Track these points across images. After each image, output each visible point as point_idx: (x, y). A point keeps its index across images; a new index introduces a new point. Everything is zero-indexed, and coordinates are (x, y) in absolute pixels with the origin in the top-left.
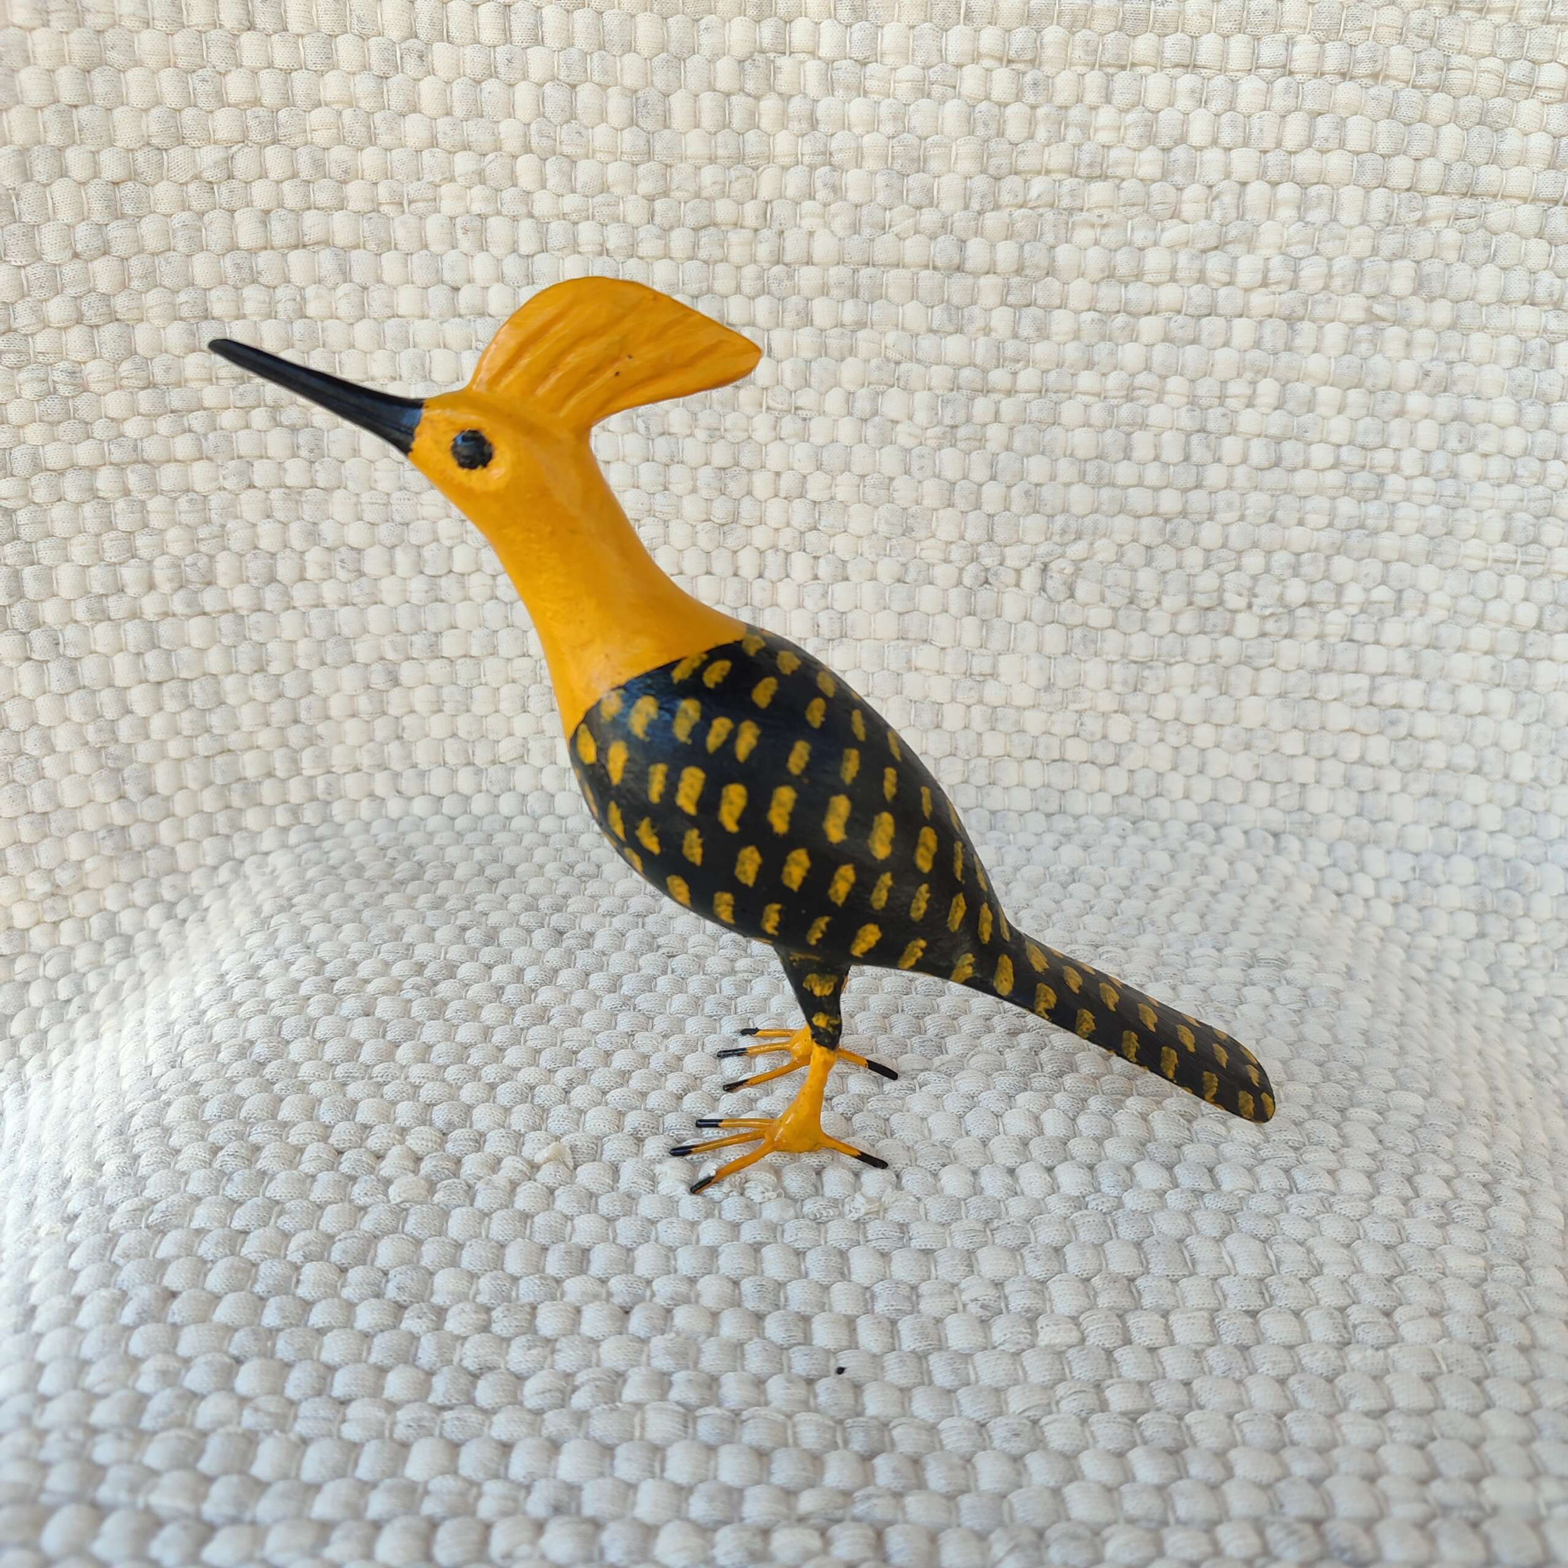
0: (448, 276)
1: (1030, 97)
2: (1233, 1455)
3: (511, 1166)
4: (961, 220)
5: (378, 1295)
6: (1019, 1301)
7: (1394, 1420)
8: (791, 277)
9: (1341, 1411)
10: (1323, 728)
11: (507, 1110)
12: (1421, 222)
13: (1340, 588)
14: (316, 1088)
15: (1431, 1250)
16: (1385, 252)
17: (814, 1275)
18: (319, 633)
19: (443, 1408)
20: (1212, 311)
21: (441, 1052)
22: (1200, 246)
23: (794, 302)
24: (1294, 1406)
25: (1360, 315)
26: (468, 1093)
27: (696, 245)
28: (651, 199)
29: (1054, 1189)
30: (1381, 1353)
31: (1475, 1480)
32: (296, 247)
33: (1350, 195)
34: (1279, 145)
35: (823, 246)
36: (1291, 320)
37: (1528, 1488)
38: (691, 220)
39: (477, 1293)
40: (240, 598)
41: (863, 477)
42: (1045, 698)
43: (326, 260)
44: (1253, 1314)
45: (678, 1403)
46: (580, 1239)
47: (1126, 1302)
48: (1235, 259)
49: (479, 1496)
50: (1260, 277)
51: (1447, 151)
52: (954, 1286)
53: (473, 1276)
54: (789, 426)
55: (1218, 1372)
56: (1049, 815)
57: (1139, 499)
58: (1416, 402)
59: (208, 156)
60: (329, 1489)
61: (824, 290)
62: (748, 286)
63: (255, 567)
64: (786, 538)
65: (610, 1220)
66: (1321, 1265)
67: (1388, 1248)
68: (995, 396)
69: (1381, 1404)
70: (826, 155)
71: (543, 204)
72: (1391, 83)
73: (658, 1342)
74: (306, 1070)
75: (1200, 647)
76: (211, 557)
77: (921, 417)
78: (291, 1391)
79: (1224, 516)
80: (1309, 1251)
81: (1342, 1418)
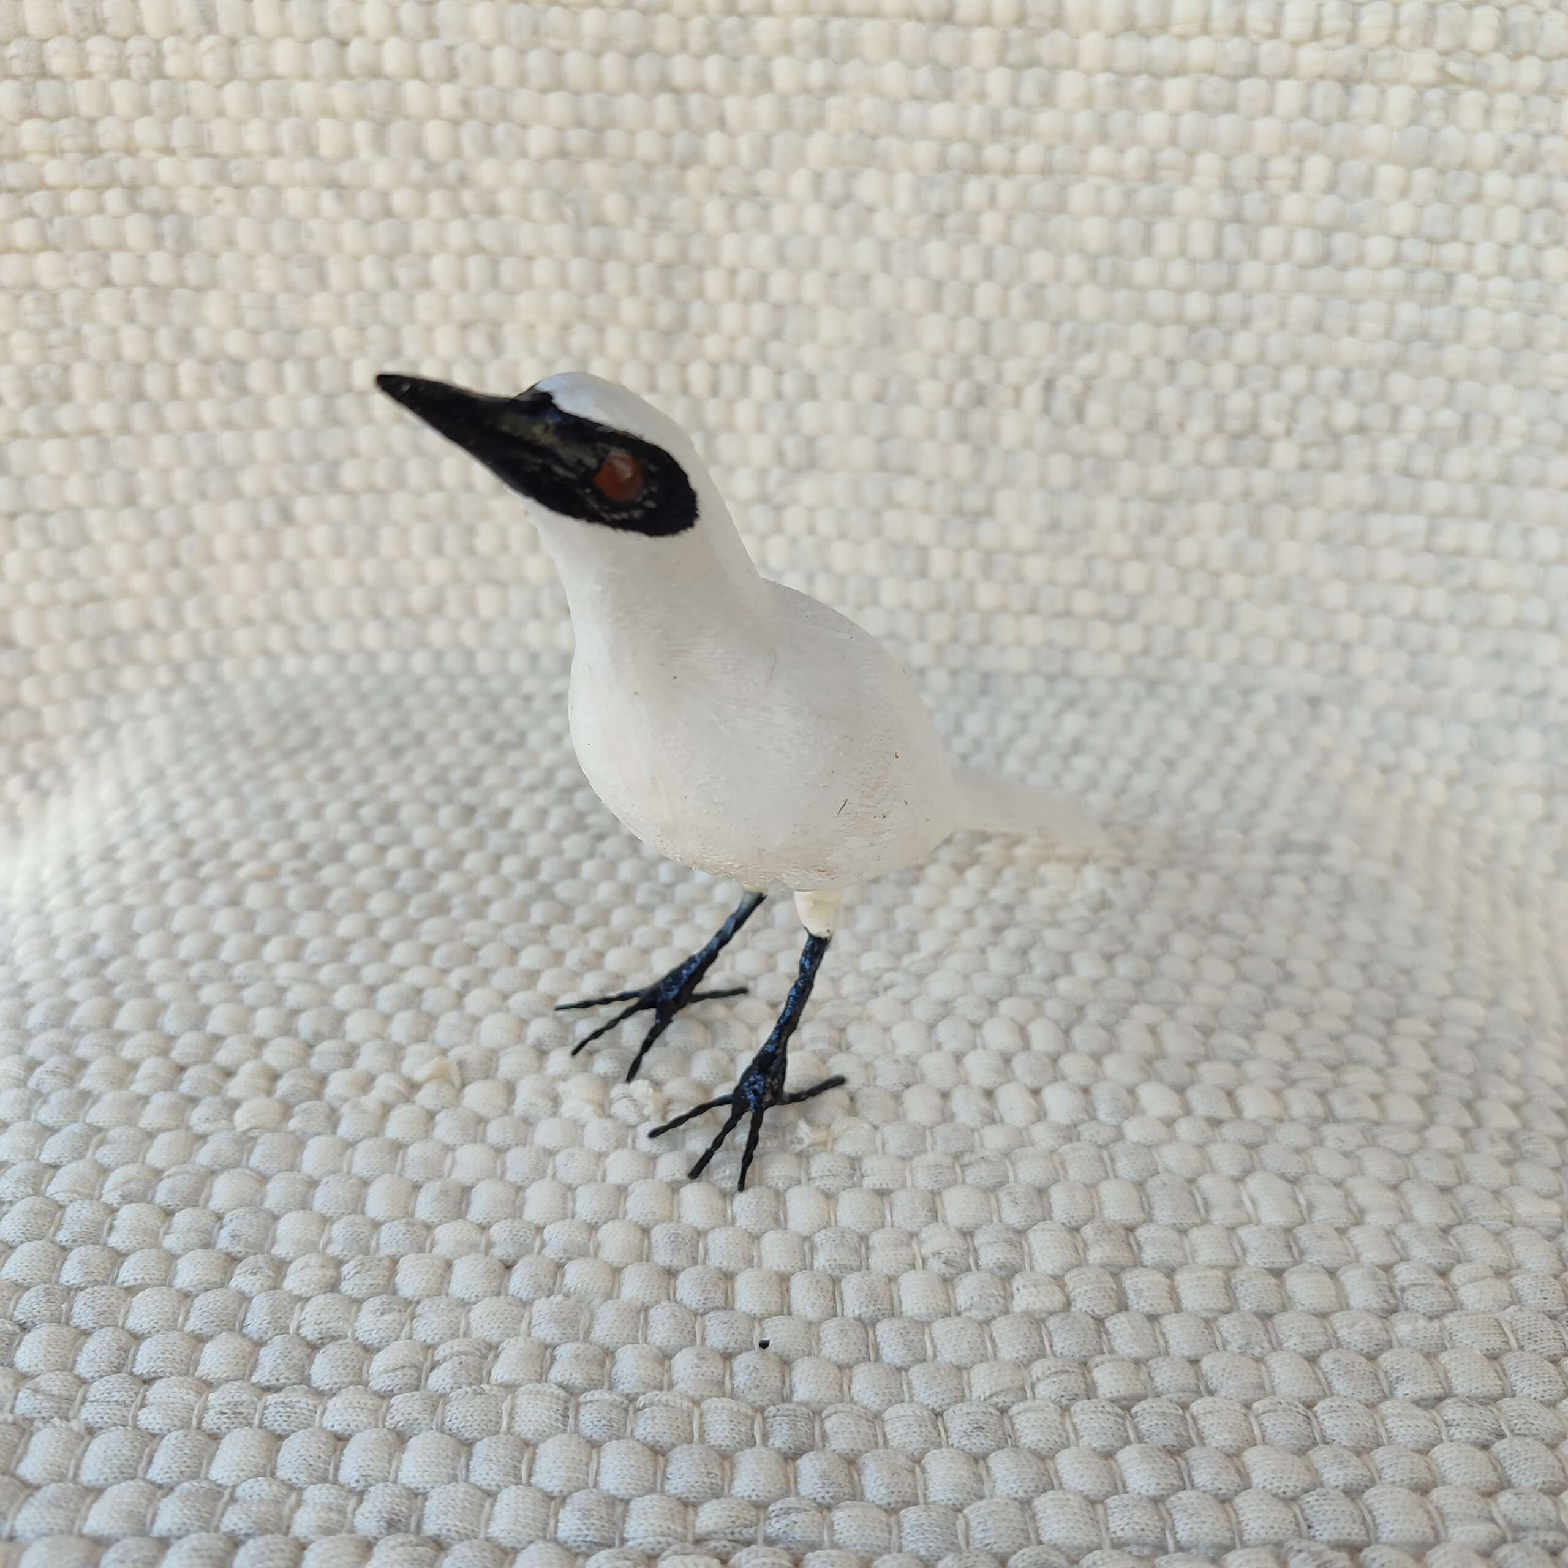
2: (1251, 1456)
3: (385, 1085)
5: (207, 1245)
6: (991, 1255)
7: (1451, 1411)
9: (1386, 1398)
11: (387, 1018)
14: (163, 992)
15: (1496, 1193)
17: (742, 1222)
19: (268, 1389)
20: (1251, 70)
21: (315, 948)
24: (1327, 1391)
25: (1429, 75)
26: (343, 997)
29: (1041, 1115)
30: (1436, 1324)
36: (1347, 82)
39: (329, 1242)
41: (833, 275)
44: (1278, 1273)
45: (560, 1386)
46: (461, 1176)
47: (1122, 1256)
49: (299, 1504)
52: (913, 1235)
53: (326, 1221)
54: (746, 212)
55: (1234, 1347)
57: (1160, 302)
58: (1495, 183)
60: (111, 1492)
64: (744, 348)
65: (500, 1151)
66: (1362, 1212)
67: (1445, 1190)
68: (989, 178)
69: (1432, 1389)
73: (542, 1306)
74: (155, 970)
77: (903, 201)
78: (83, 1368)
79: (1261, 323)
80: (1348, 1195)
81: (1386, 1407)
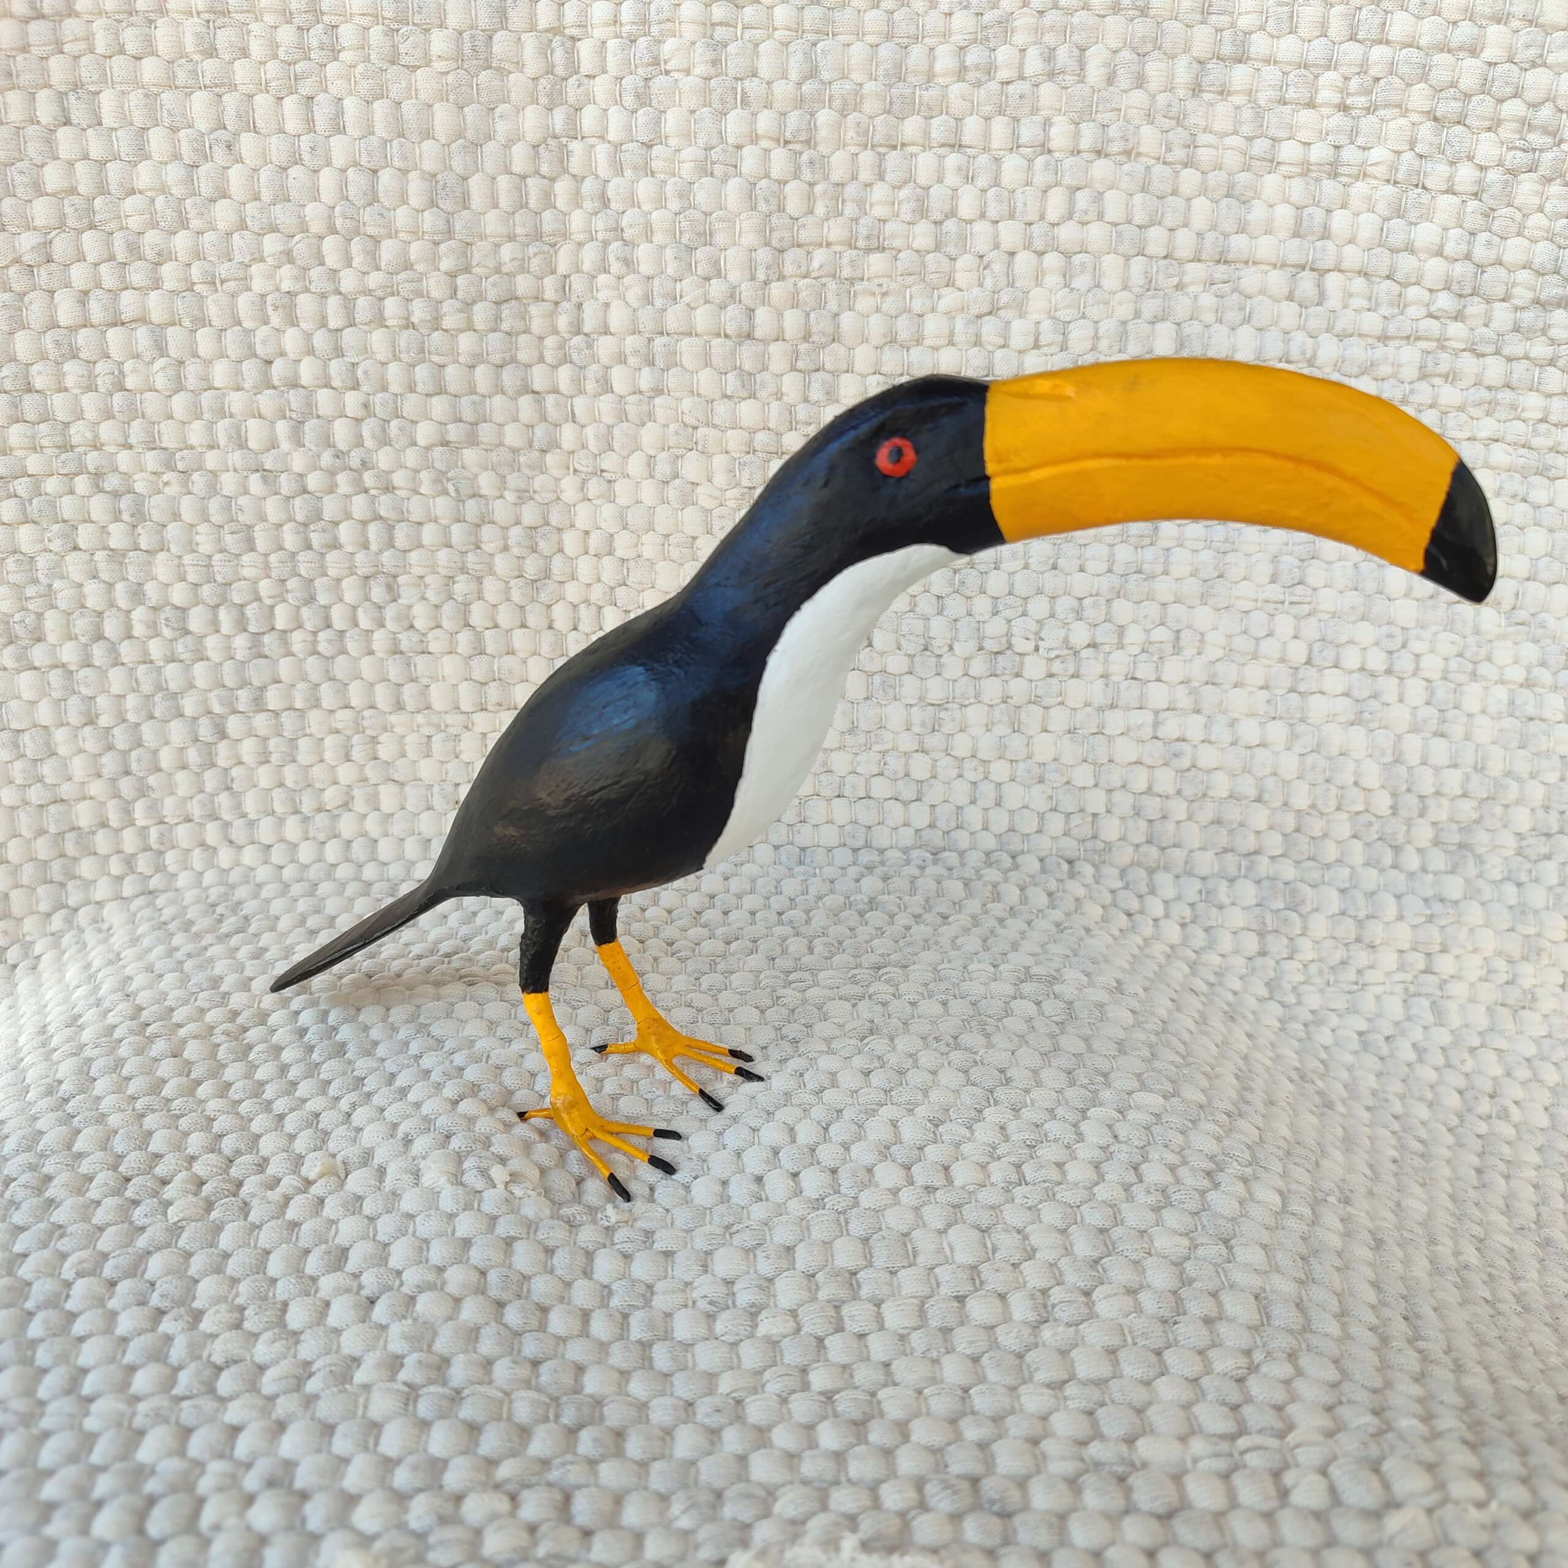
0: (260, 350)
1: (807, 175)
4: (747, 291)
8: (590, 346)
10: (1111, 761)
12: (1179, 287)
13: (1121, 630)
16: (1147, 315)
18: (146, 688)
22: (975, 311)
23: (593, 371)
27: (498, 318)
28: (452, 275)
31: (1130, 1441)
32: (115, 325)
33: (1111, 263)
34: (1042, 217)
35: (617, 318)
37: (1177, 1446)
38: (492, 294)
40: (69, 654)
42: (849, 740)
43: (142, 335)
48: (1008, 323)
50: (1032, 339)
51: (1199, 221)
56: (855, 850)
59: (27, 241)
61: (622, 359)
62: (549, 356)
63: (81, 625)
70: (617, 231)
71: (348, 282)
72: (1144, 159)
75: (992, 689)
76: (40, 616)
